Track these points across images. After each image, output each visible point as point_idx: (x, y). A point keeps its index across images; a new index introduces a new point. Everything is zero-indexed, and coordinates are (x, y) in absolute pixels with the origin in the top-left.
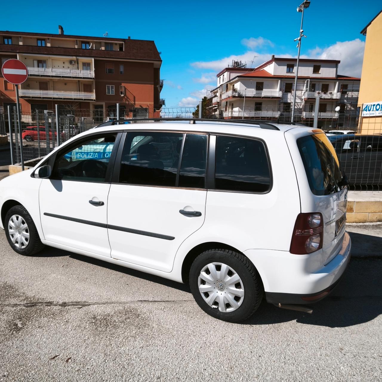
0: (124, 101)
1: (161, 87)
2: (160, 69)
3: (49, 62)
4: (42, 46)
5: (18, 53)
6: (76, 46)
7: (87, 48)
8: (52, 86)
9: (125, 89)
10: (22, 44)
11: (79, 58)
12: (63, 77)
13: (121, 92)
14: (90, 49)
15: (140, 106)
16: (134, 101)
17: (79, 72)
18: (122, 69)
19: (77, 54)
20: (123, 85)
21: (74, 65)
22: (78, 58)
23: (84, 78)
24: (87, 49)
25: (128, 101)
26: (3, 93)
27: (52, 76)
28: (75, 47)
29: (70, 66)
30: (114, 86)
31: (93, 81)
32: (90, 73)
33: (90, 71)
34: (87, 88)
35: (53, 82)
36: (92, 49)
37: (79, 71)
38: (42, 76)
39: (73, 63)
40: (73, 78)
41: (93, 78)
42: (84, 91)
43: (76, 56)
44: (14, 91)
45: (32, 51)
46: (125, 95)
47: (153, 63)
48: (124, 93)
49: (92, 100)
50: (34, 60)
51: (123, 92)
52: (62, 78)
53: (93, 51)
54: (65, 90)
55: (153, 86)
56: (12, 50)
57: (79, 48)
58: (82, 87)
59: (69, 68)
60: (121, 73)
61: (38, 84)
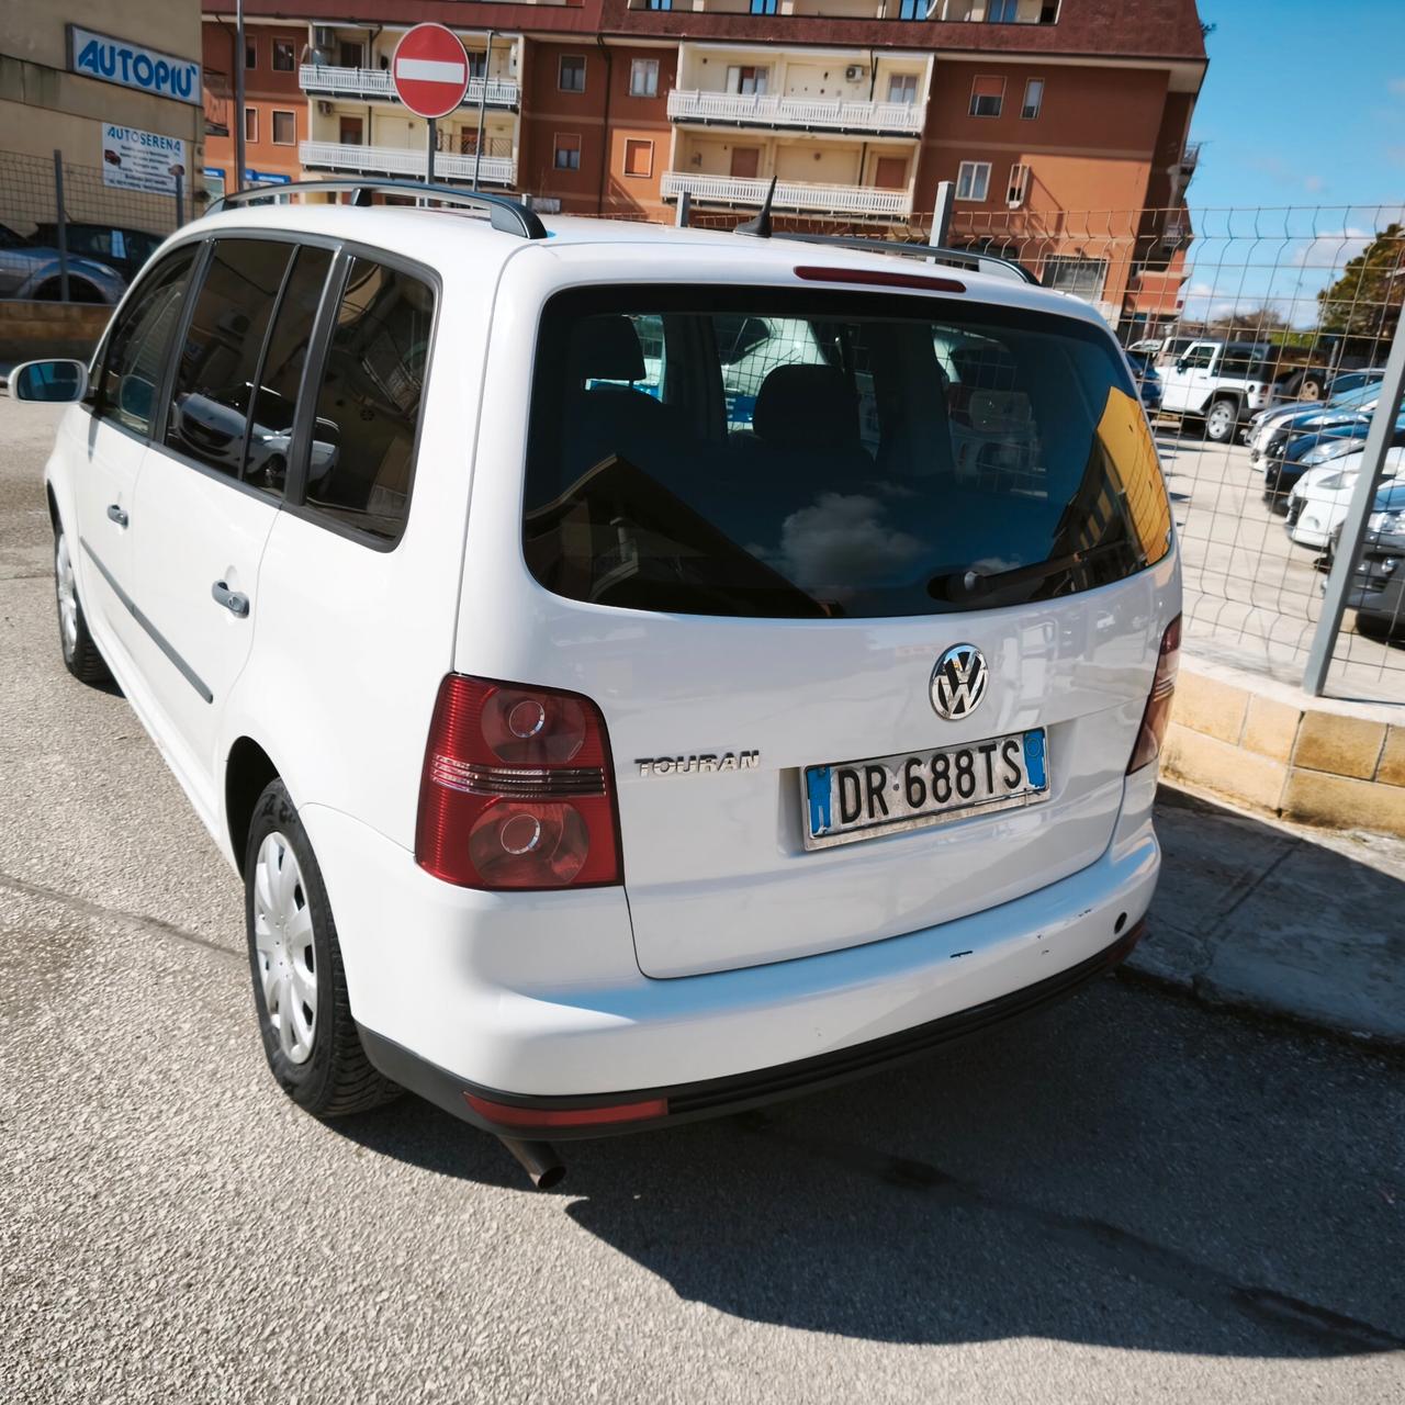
0: (1017, 229)
1: (1188, 172)
2: (1195, 96)
3: (777, 76)
4: (764, 14)
5: (686, 39)
6: (880, 8)
7: (918, 17)
8: (773, 161)
9: (1032, 177)
10: (701, 10)
11: (883, 56)
12: (812, 129)
13: (1013, 190)
14: (927, 20)
15: (1078, 250)
16: (1058, 229)
17: (871, 111)
18: (1034, 95)
19: (875, 41)
20: (1026, 161)
21: (858, 82)
22: (876, 54)
23: (883, 134)
24: (919, 21)
25: (1033, 227)
26: (618, 184)
27: (778, 127)
28: (876, 14)
29: (847, 87)
30: (990, 165)
31: (913, 148)
32: (909, 115)
33: (910, 107)
34: (889, 172)
35: (779, 147)
36: (935, 20)
37: (872, 107)
38: (744, 125)
39: (858, 73)
40: (847, 131)
41: (917, 136)
42: (877, 184)
43: (872, 48)
44: (651, 177)
45: (728, 33)
46: (1026, 204)
47: (1167, 73)
48: (1023, 194)
49: (896, 219)
50: (729, 67)
51: (1020, 190)
52: (808, 135)
53: (938, 26)
54: (811, 179)
55: (1147, 168)
56: (666, 31)
57: (889, 16)
58: (871, 170)
59: (839, 93)
60: (1029, 112)
61: (729, 153)
